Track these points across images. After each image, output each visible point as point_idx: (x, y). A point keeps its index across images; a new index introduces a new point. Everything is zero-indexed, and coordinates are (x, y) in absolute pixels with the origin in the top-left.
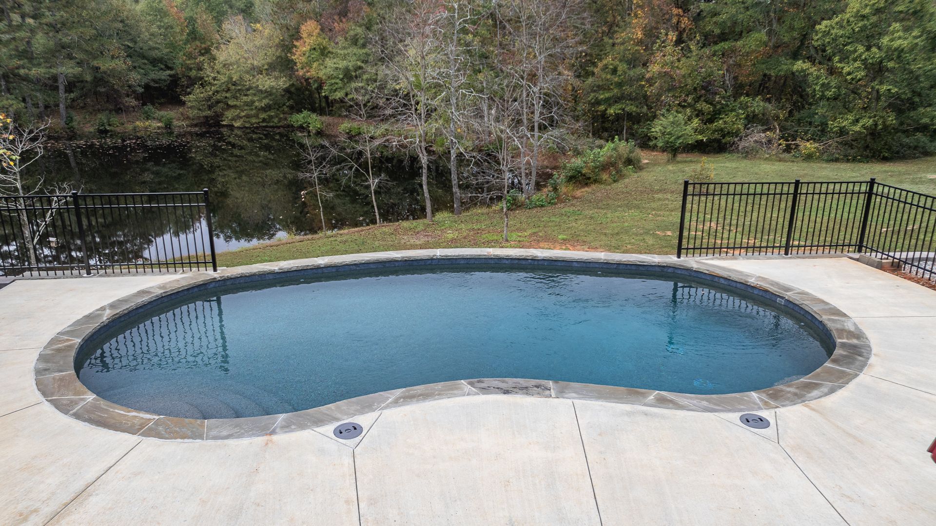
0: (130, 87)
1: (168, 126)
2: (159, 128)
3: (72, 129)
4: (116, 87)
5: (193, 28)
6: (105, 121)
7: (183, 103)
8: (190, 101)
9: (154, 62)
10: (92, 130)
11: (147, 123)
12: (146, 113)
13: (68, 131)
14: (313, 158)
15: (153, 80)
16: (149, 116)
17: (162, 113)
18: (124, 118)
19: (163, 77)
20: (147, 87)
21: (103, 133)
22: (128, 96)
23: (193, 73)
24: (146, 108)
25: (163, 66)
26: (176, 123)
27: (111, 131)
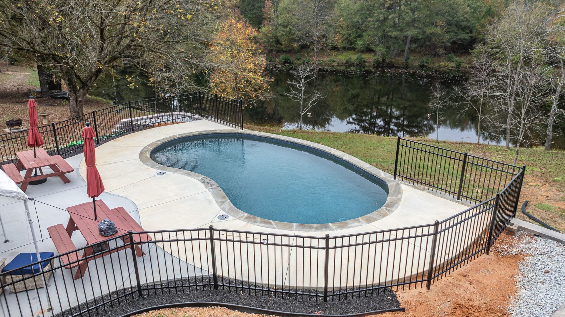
0: (443, 42)
1: (458, 66)
2: (452, 67)
3: (407, 64)
4: (435, 42)
5: (489, 9)
6: (425, 61)
7: (470, 54)
8: (474, 53)
9: (464, 28)
10: (417, 64)
11: (447, 64)
12: (449, 58)
13: (405, 64)
14: (438, 96)
15: (460, 39)
16: (450, 59)
17: (457, 59)
18: (436, 59)
19: (466, 38)
20: (454, 43)
21: (422, 67)
22: (441, 47)
23: (481, 36)
24: (450, 55)
25: (468, 31)
26: (463, 65)
27: (427, 66)
